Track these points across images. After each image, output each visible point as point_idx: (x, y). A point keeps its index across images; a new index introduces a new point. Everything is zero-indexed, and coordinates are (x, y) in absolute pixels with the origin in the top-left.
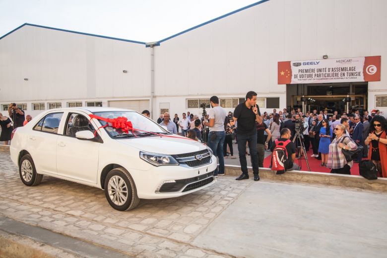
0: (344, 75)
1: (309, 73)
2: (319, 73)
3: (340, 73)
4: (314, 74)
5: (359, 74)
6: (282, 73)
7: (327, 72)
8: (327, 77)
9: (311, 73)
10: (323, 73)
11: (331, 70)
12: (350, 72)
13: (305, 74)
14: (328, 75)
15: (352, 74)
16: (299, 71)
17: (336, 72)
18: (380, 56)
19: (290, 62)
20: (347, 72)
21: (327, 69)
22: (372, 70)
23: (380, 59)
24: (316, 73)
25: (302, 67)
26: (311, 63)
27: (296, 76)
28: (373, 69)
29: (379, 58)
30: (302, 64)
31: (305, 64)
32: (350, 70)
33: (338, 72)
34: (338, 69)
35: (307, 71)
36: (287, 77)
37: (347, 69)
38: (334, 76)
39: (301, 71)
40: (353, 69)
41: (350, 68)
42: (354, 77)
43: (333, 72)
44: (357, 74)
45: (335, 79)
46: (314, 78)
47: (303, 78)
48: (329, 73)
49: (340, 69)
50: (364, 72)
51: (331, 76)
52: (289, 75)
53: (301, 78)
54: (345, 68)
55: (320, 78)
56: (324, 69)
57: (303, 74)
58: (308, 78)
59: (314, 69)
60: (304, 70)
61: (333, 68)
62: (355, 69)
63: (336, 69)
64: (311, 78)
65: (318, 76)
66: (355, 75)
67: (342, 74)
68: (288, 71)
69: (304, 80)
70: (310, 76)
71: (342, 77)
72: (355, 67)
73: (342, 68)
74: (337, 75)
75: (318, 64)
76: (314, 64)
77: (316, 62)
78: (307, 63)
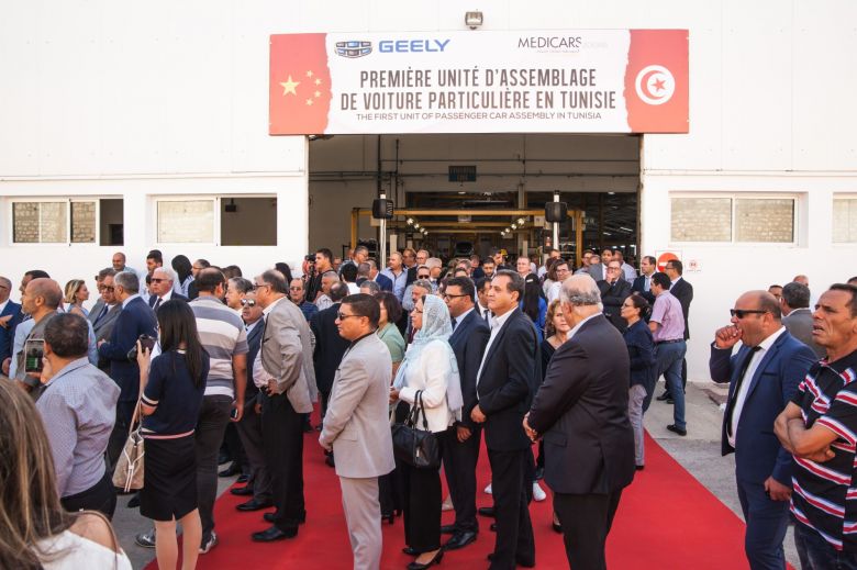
0: (550, 100)
1: (406, 90)
2: (446, 89)
3: (533, 91)
4: (425, 91)
5: (609, 100)
6: (290, 86)
7: (482, 88)
8: (481, 110)
9: (414, 90)
10: (463, 88)
11: (497, 78)
12: (574, 88)
13: (387, 90)
14: (488, 100)
15: (584, 100)
16: (364, 76)
17: (521, 89)
19: (321, 37)
20: (560, 88)
21: (481, 76)
22: (659, 85)
23: (686, 44)
24: (438, 90)
25: (375, 61)
26: (414, 46)
27: (348, 101)
28: (660, 84)
29: (681, 37)
30: (375, 47)
31: (387, 47)
32: (573, 81)
33: (528, 88)
34: (528, 76)
35: (395, 78)
36: (309, 102)
37: (560, 77)
38: (510, 103)
39: (372, 80)
40: (585, 78)
41: (574, 71)
42: (588, 110)
43: (504, 89)
44: (602, 98)
45: (512, 116)
46: (429, 111)
47: (380, 111)
48: (490, 89)
49: (535, 74)
50: (629, 92)
51: (497, 103)
52: (318, 94)
53: (371, 110)
54: (554, 70)
55: (452, 110)
56: (467, 71)
57: (380, 90)
58: (399, 111)
59: (427, 72)
60: (386, 76)
61: (504, 71)
62: (592, 78)
63: (517, 75)
64: (415, 111)
65: (442, 104)
66: (595, 102)
67: (542, 96)
68: (313, 78)
69: (383, 117)
70: (408, 101)
71: (544, 110)
72: (591, 71)
73: (540, 71)
74: (521, 100)
75: (442, 50)
76: (428, 50)
77: (437, 42)
78: (398, 42)
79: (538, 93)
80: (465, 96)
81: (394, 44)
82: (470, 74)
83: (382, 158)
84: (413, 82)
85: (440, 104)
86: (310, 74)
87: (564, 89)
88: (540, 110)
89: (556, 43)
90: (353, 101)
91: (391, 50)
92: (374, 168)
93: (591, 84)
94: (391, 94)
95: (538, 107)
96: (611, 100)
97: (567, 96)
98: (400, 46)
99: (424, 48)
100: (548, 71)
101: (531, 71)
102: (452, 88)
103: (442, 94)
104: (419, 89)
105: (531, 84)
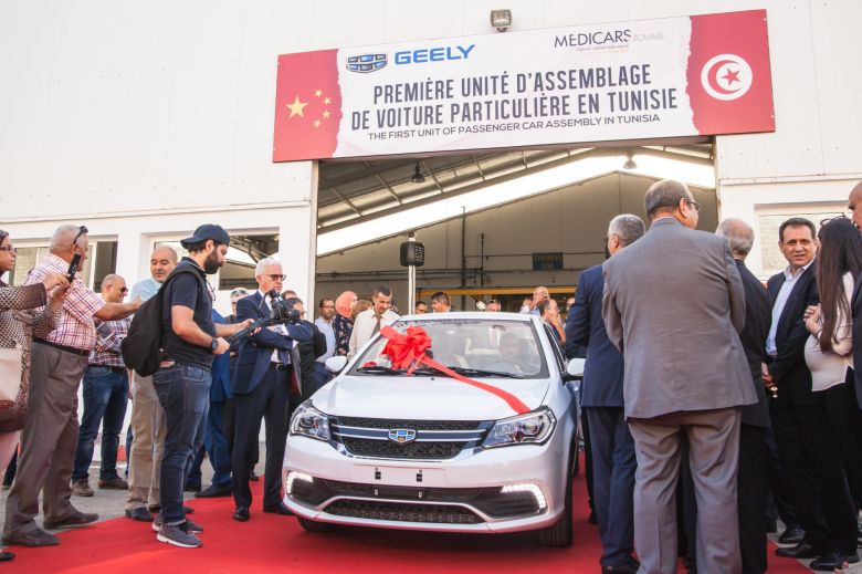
0: (594, 104)
1: (424, 103)
2: (471, 100)
3: (573, 95)
4: (447, 103)
5: (669, 98)
6: (297, 108)
7: (513, 95)
8: (512, 120)
9: (433, 103)
10: (491, 97)
11: (530, 83)
12: (624, 88)
13: (403, 105)
14: (520, 109)
15: (636, 101)
16: (378, 91)
17: (557, 92)
18: (761, 14)
19: (333, 54)
20: (607, 89)
21: (512, 82)
22: (732, 77)
23: (764, 26)
24: (460, 100)
25: (391, 75)
26: (434, 55)
28: (734, 76)
29: (758, 18)
30: (391, 59)
31: (403, 58)
32: (623, 80)
33: (567, 91)
34: (567, 78)
35: (412, 92)
36: (317, 124)
37: (606, 77)
38: (547, 110)
39: (387, 95)
40: (638, 76)
41: (623, 69)
42: (643, 112)
43: (538, 94)
44: (659, 97)
45: (549, 124)
46: (450, 125)
47: (396, 128)
48: (522, 96)
49: (576, 75)
50: (694, 88)
51: (531, 110)
52: (327, 114)
53: (386, 129)
54: (598, 70)
55: (478, 123)
56: (494, 78)
57: (395, 106)
58: (417, 128)
59: (448, 82)
60: (402, 89)
61: (538, 75)
62: (645, 74)
63: (554, 78)
64: (435, 126)
65: (466, 116)
66: (651, 102)
67: (586, 100)
68: (323, 97)
69: (399, 134)
70: (427, 116)
71: (587, 116)
72: (644, 67)
73: (582, 72)
74: (559, 106)
75: (466, 56)
76: (449, 57)
77: (460, 48)
78: (416, 53)
79: (580, 96)
80: (493, 106)
81: (412, 55)
82: (499, 81)
83: (467, 253)
84: (432, 94)
85: (464, 116)
86: (318, 93)
87: (612, 89)
88: (583, 116)
89: (599, 38)
90: (365, 120)
91: (409, 62)
92: (457, 264)
93: (645, 82)
94: (407, 109)
95: (581, 112)
96: (671, 98)
97: (616, 98)
98: (417, 57)
99: (445, 56)
100: (591, 71)
101: (571, 72)
102: (478, 98)
103: (466, 105)
104: (440, 101)
105: (571, 87)
